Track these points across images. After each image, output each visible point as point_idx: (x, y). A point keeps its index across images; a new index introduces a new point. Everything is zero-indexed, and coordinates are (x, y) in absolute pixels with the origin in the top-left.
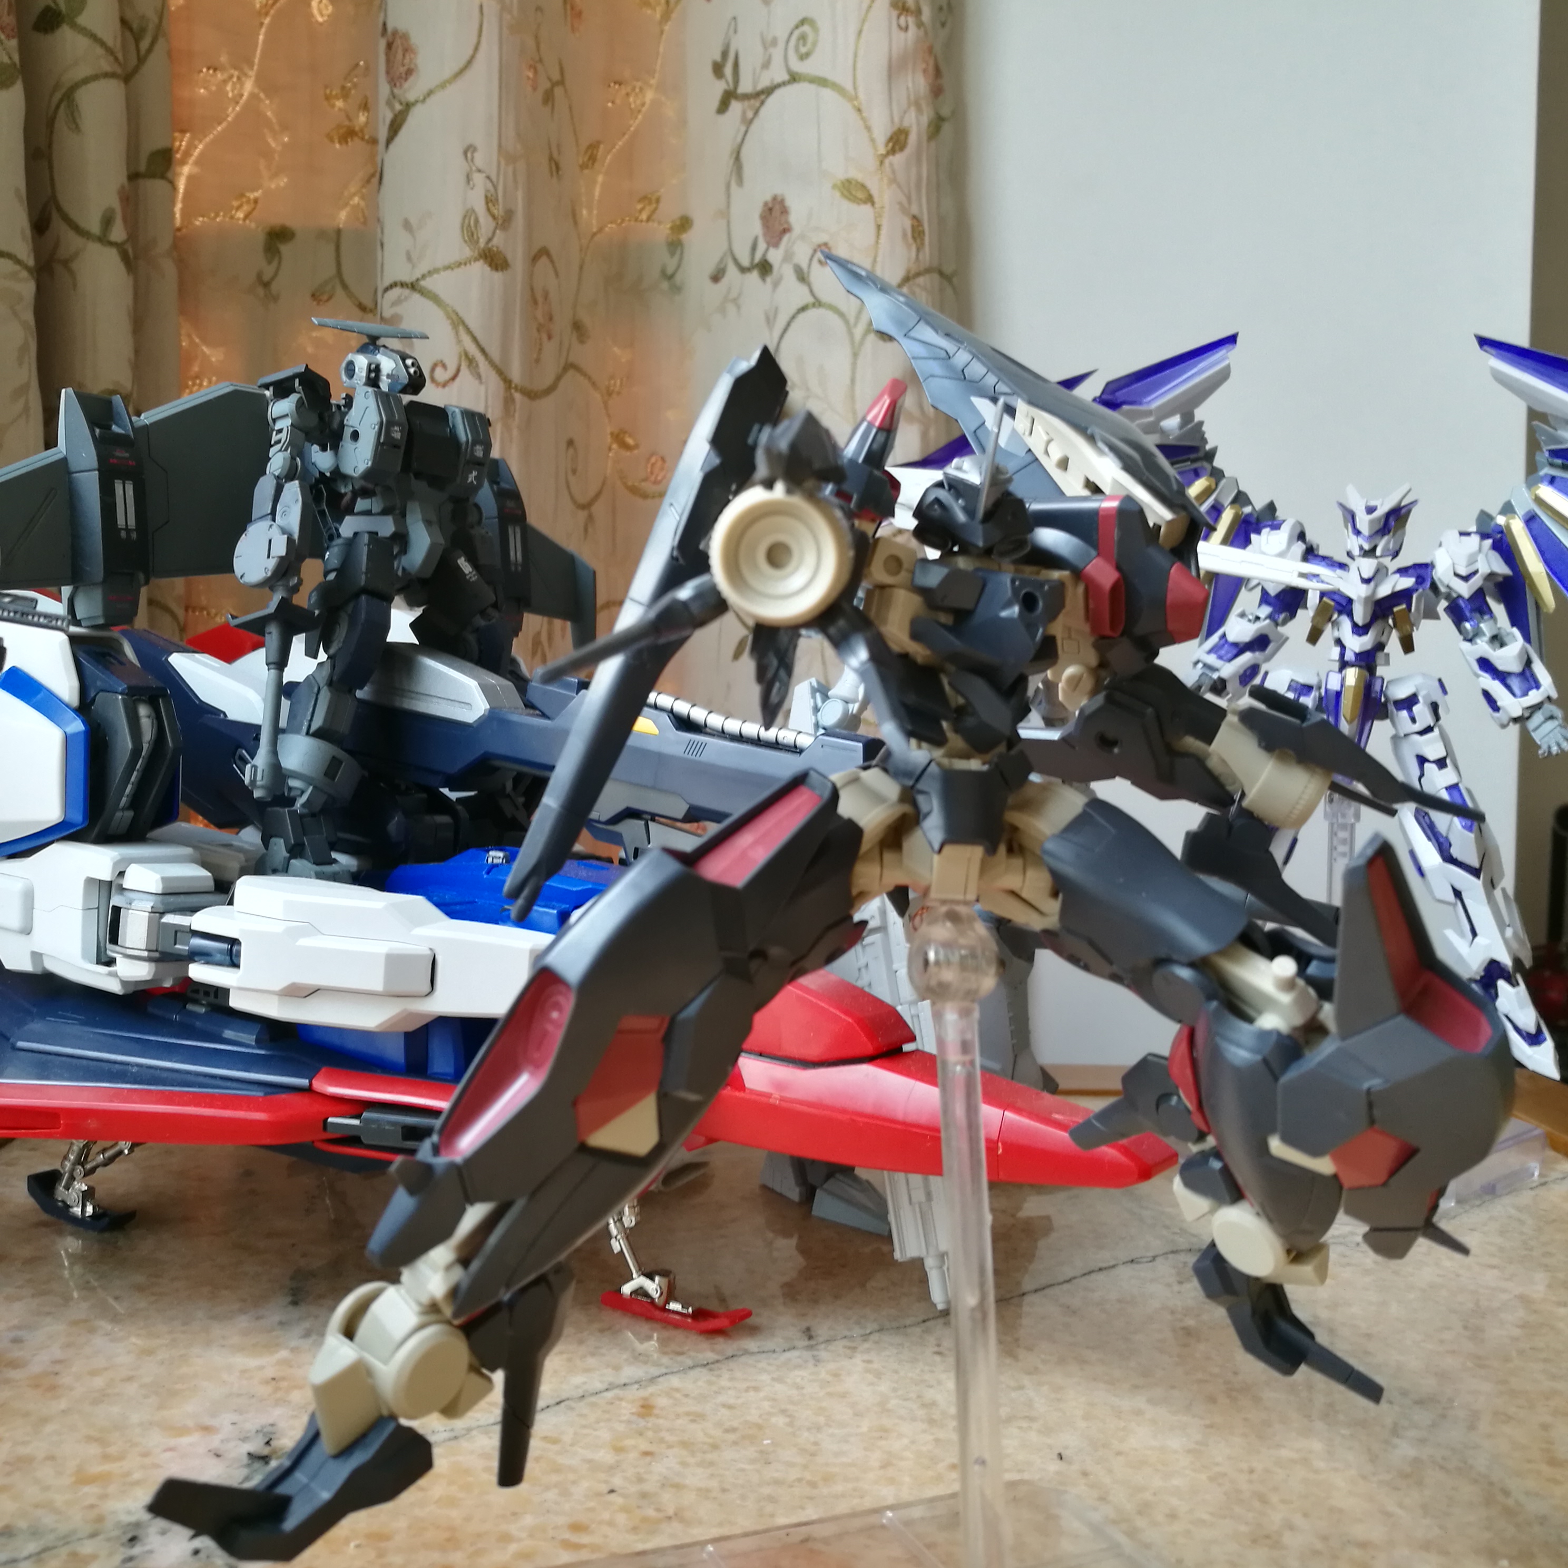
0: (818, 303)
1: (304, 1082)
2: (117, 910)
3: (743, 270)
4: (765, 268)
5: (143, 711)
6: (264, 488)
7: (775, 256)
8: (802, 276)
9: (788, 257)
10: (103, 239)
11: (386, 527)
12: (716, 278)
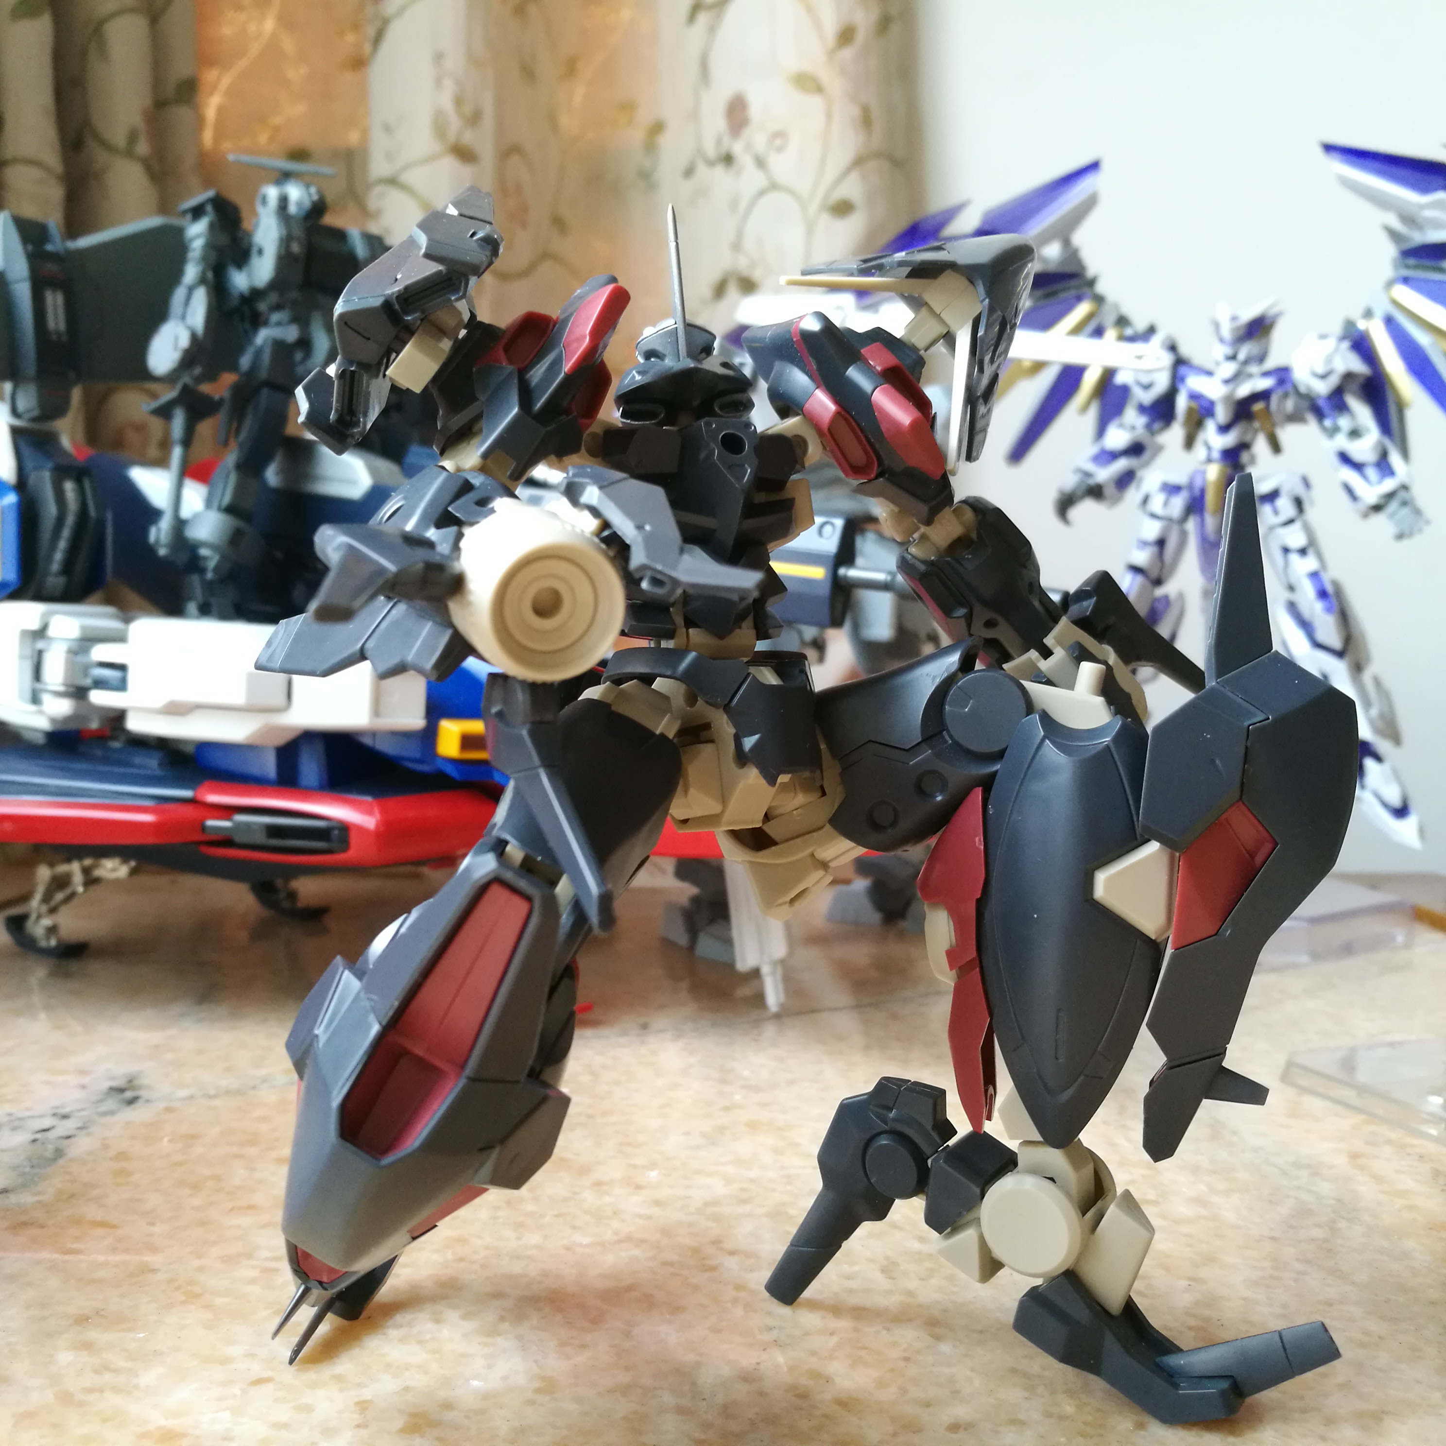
0: (774, 186)
1: (187, 793)
2: (40, 653)
3: (711, 163)
4: (728, 159)
5: (69, 487)
6: (179, 294)
7: (737, 148)
8: (761, 163)
9: (749, 146)
10: (129, 153)
11: (291, 334)
12: (689, 172)
